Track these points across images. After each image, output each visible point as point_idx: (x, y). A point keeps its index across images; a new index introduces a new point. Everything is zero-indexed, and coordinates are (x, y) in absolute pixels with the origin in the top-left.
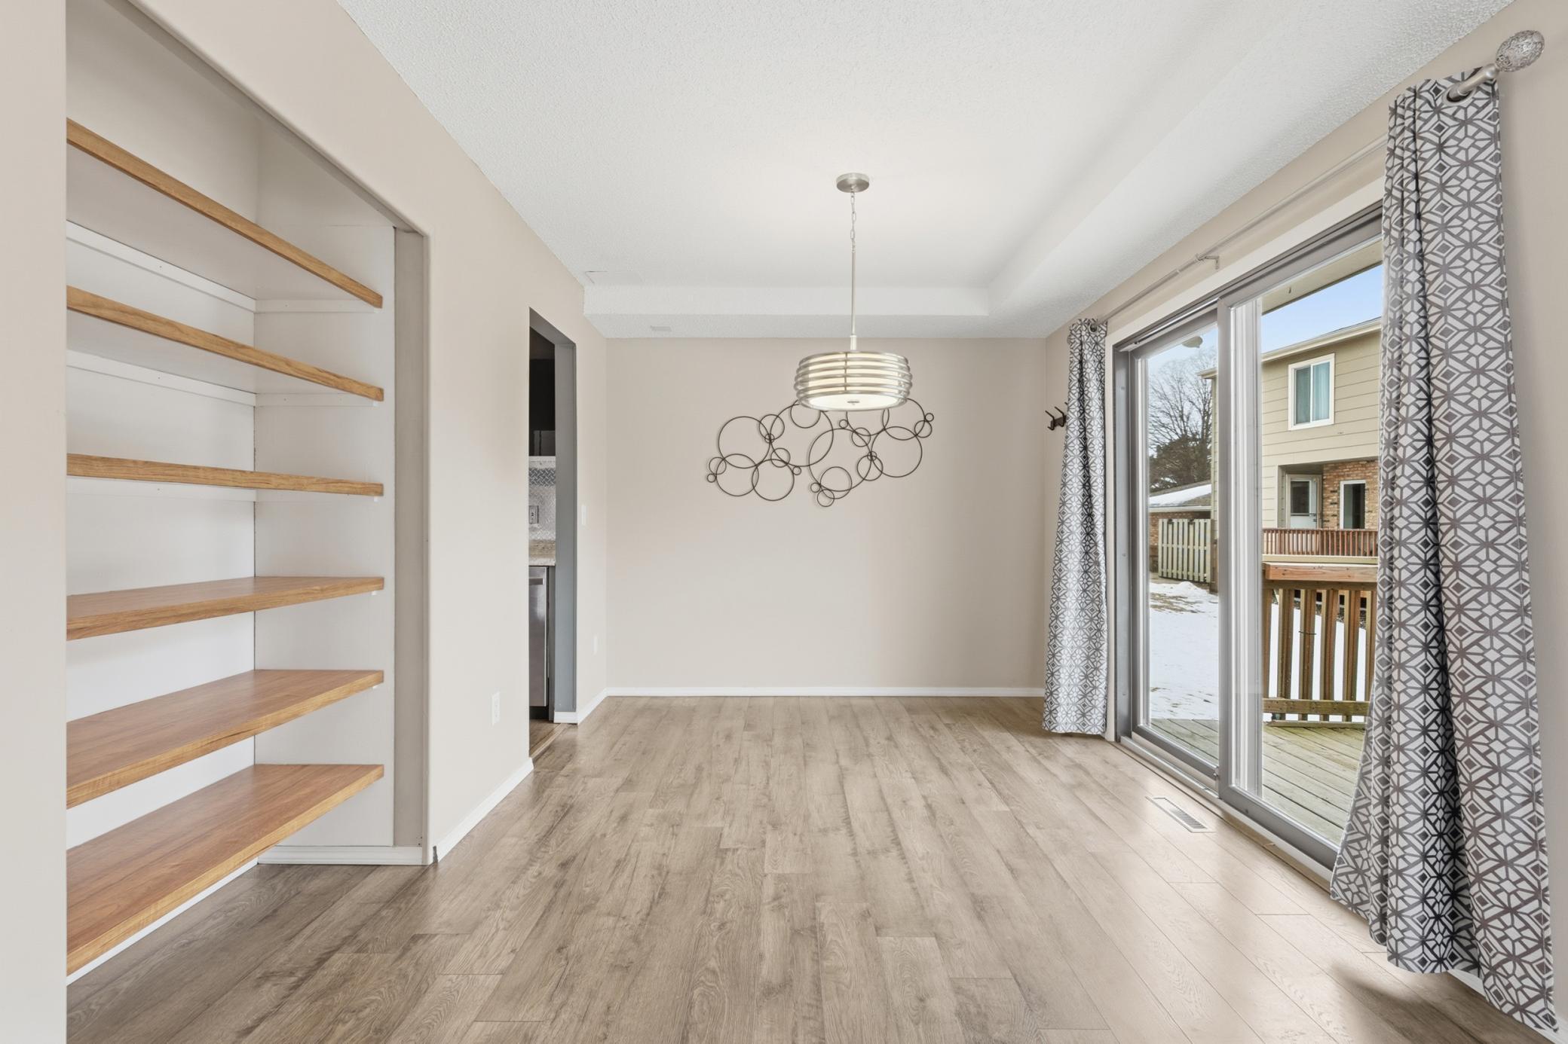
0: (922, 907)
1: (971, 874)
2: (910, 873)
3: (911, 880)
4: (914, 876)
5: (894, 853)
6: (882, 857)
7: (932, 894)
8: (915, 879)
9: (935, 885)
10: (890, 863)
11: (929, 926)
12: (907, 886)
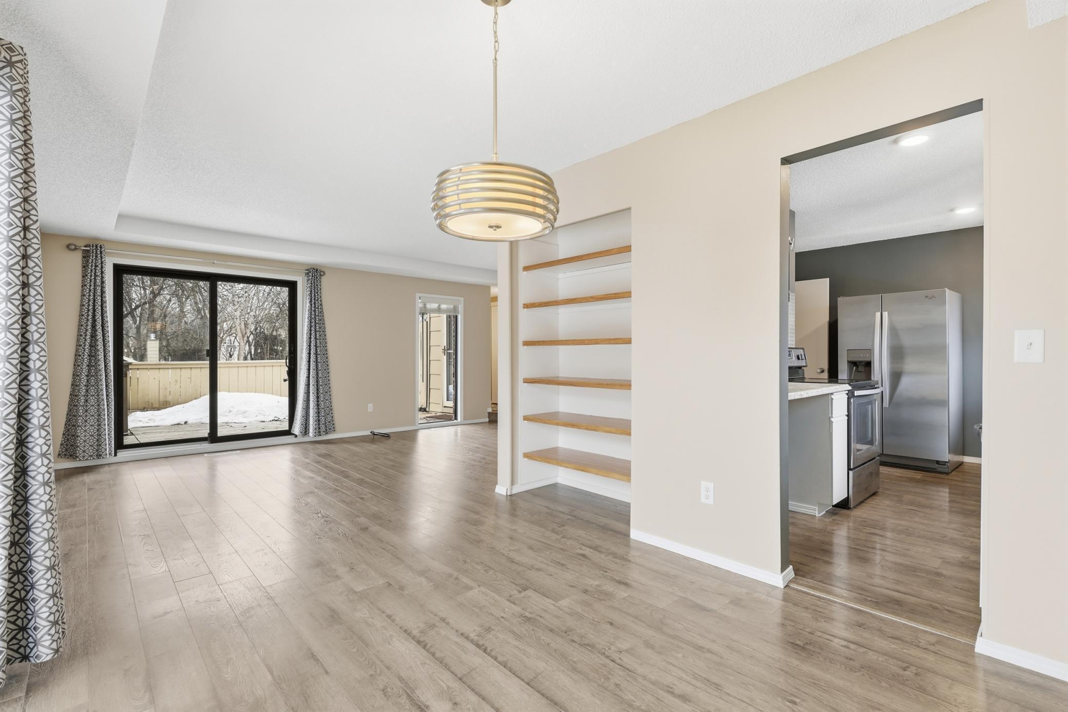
0: (372, 603)
1: (346, 639)
2: (393, 621)
3: (389, 617)
4: (389, 621)
5: (415, 632)
6: (422, 625)
7: (370, 613)
8: (387, 619)
9: (371, 620)
10: (415, 624)
11: (362, 596)
12: (389, 612)
